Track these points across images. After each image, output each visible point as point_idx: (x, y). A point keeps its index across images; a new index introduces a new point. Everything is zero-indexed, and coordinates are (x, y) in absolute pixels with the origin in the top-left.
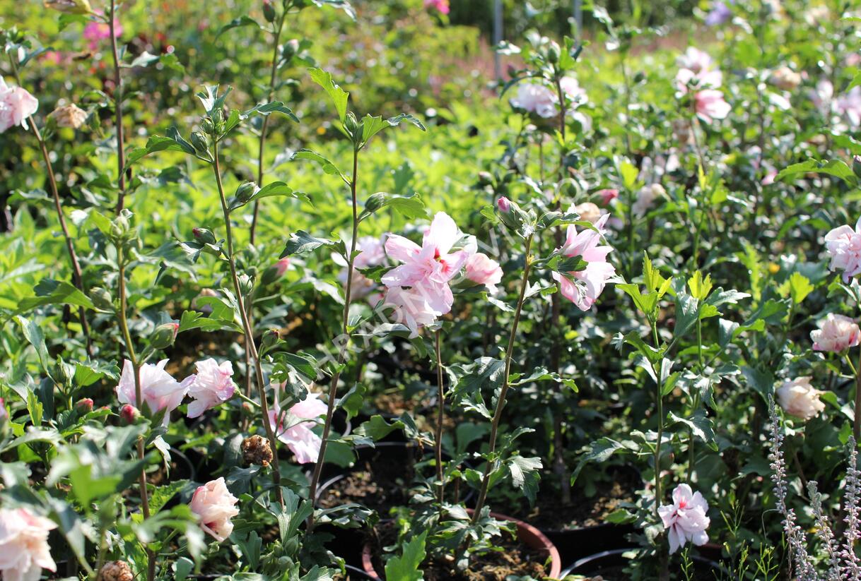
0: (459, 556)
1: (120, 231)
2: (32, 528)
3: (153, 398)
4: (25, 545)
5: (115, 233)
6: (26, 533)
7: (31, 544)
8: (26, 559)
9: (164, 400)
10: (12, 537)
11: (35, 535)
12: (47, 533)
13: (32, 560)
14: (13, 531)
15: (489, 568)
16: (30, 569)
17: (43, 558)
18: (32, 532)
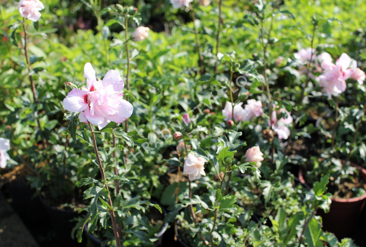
0: (336, 179)
1: (232, 61)
2: (200, 162)
3: (236, 116)
4: (197, 167)
5: (231, 61)
6: (198, 163)
7: (198, 166)
8: (197, 171)
9: (240, 118)
10: (193, 164)
11: (200, 164)
12: (204, 164)
13: (199, 172)
14: (194, 162)
15: (346, 184)
16: (198, 175)
17: (201, 171)
18: (200, 163)
